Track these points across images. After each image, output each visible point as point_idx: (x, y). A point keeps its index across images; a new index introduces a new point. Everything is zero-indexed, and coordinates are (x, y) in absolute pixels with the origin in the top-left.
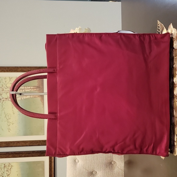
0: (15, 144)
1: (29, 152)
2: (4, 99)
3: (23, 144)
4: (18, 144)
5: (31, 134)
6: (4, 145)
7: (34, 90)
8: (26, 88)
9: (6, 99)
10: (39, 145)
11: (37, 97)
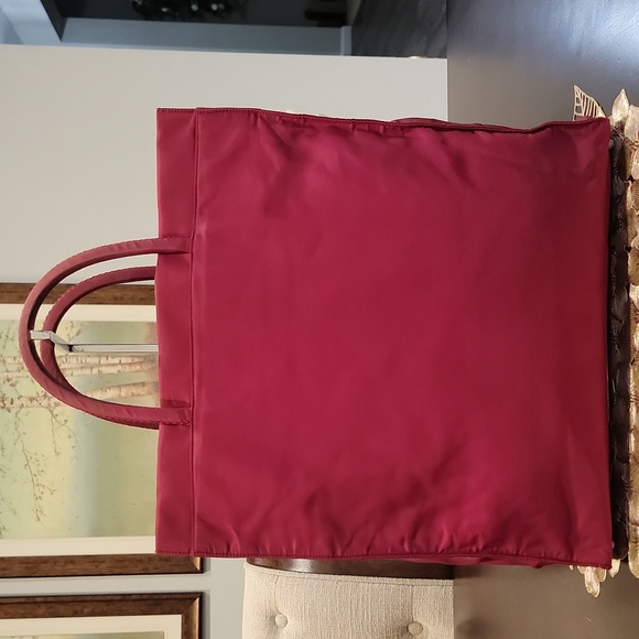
0: (56, 567)
1: (109, 598)
2: (23, 401)
3: (86, 566)
4: (70, 566)
5: (119, 531)
6: (17, 568)
7: (133, 368)
8: (103, 361)
9: (31, 399)
10: (146, 573)
11: (142, 393)
